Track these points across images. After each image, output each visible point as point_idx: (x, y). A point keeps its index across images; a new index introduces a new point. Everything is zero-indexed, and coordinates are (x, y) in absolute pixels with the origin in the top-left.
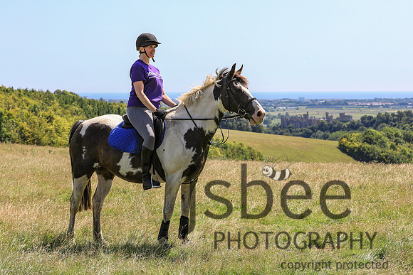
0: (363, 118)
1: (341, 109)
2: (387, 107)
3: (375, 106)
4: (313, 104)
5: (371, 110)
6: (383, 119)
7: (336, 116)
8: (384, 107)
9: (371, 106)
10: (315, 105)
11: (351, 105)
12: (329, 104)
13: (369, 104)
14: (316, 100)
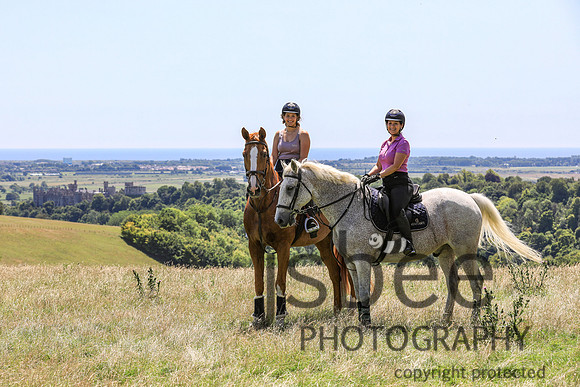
0: (161, 191)
1: (129, 176)
2: (200, 173)
3: (181, 172)
4: (85, 168)
5: (175, 178)
6: (192, 191)
7: (119, 187)
8: (194, 172)
9: (175, 172)
10: (89, 169)
11: (144, 170)
12: (110, 169)
13: (172, 169)
14: (91, 162)
